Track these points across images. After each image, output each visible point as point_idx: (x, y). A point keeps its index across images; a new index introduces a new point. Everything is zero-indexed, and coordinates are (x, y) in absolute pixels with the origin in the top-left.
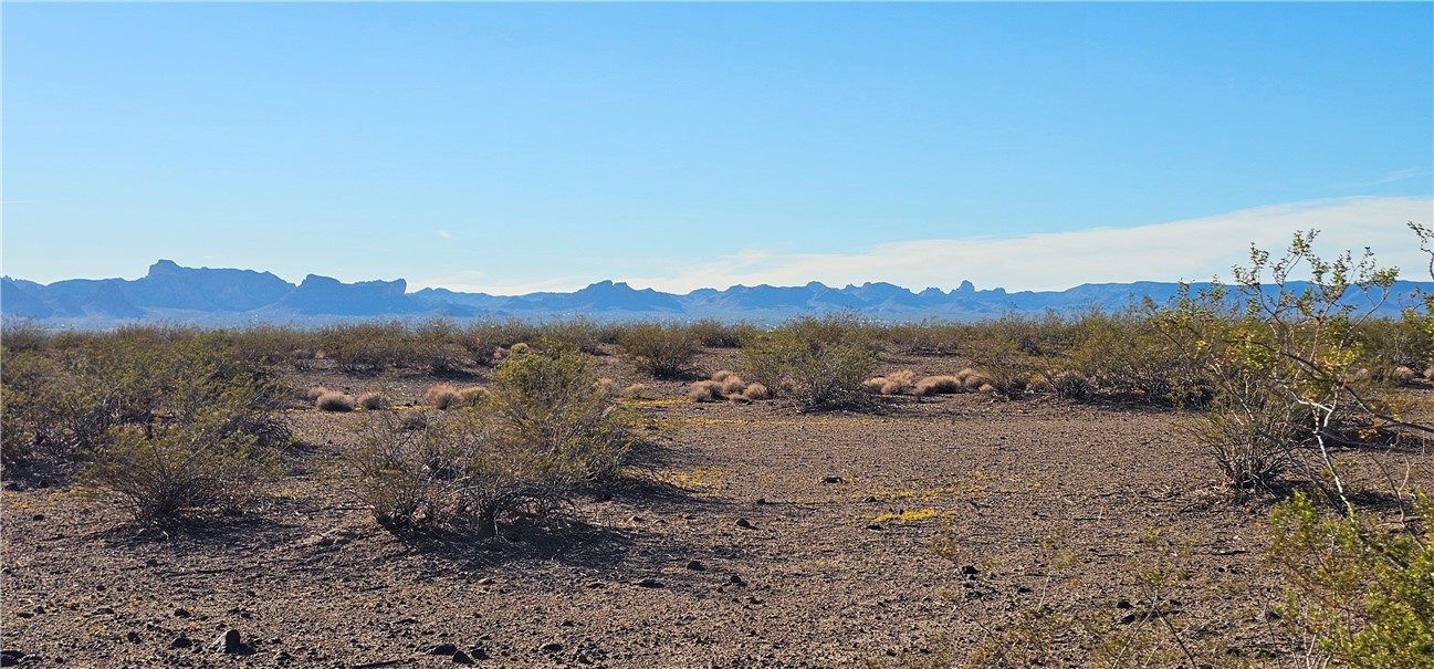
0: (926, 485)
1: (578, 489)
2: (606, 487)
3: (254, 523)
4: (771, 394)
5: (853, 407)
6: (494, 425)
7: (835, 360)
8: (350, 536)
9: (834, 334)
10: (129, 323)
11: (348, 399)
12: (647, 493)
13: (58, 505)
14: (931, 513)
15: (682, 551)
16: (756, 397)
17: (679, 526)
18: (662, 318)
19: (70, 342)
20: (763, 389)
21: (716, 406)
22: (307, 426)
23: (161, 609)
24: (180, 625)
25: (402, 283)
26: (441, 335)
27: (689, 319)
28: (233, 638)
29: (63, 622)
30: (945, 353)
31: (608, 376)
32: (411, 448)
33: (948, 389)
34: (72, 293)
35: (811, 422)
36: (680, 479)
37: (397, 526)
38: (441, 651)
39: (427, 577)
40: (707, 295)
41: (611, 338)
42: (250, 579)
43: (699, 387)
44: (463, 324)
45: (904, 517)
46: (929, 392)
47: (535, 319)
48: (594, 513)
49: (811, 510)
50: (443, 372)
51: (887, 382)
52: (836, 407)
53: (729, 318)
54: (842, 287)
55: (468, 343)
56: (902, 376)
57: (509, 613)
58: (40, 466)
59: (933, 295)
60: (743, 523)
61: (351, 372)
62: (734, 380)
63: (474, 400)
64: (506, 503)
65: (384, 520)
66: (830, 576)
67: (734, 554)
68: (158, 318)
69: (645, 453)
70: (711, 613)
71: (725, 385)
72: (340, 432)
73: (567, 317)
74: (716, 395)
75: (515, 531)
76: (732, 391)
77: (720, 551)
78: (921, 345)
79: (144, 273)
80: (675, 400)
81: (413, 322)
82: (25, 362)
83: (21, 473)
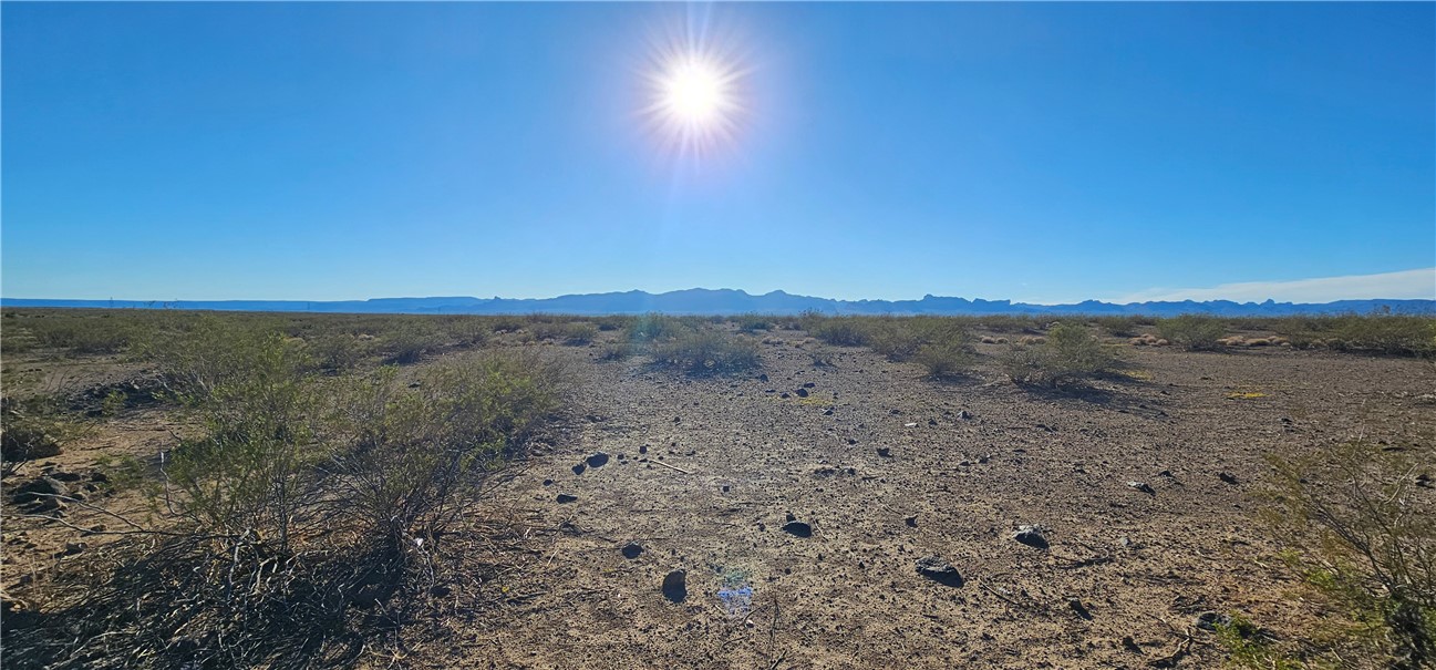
0: (1256, 383)
1: (1089, 375)
2: (1100, 375)
3: (967, 378)
4: (1169, 344)
5: (1212, 350)
6: (1052, 352)
7: (1204, 330)
8: (1001, 384)
9: (1201, 321)
10: (918, 313)
11: (993, 339)
12: (1118, 379)
13: (904, 368)
14: (1261, 395)
15: (1137, 401)
16: (1162, 344)
17: (1133, 391)
18: (1114, 313)
19: (901, 319)
20: (1166, 341)
21: (1143, 347)
22: (981, 348)
23: (939, 401)
24: (946, 408)
25: (1009, 301)
26: (1025, 319)
27: (1128, 315)
28: (964, 413)
29: (910, 403)
30: (1260, 329)
31: (1093, 335)
32: (1019, 356)
33: (1264, 344)
35: (1191, 355)
36: (1132, 374)
37: (1019, 383)
38: (1039, 426)
39: (1031, 400)
40: (1136, 305)
41: (1095, 321)
42: (967, 396)
43: (1135, 340)
44: (1034, 315)
45: (1247, 395)
46: (1252, 345)
47: (1062, 314)
48: (1097, 385)
49: (1196, 389)
50: (1027, 331)
51: (1229, 341)
52: (1204, 350)
53: (1147, 314)
54: (1202, 302)
55: (1036, 322)
56: (1238, 338)
57: (1064, 416)
58: (898, 356)
59: (1251, 305)
60: (1164, 392)
61: (993, 331)
62: (1153, 338)
63: (1038, 342)
64: (1060, 378)
65: (1013, 380)
66: (1209, 416)
67: (1161, 403)
68: (927, 312)
69: (1118, 364)
70: (1152, 425)
71: (1147, 339)
72: (992, 350)
73: (1074, 313)
74: (1143, 343)
75: (1064, 388)
76: (1150, 341)
77: (1153, 402)
78: (1247, 326)
80: (1124, 347)
81: (1014, 314)
82: (890, 325)
83: (892, 358)
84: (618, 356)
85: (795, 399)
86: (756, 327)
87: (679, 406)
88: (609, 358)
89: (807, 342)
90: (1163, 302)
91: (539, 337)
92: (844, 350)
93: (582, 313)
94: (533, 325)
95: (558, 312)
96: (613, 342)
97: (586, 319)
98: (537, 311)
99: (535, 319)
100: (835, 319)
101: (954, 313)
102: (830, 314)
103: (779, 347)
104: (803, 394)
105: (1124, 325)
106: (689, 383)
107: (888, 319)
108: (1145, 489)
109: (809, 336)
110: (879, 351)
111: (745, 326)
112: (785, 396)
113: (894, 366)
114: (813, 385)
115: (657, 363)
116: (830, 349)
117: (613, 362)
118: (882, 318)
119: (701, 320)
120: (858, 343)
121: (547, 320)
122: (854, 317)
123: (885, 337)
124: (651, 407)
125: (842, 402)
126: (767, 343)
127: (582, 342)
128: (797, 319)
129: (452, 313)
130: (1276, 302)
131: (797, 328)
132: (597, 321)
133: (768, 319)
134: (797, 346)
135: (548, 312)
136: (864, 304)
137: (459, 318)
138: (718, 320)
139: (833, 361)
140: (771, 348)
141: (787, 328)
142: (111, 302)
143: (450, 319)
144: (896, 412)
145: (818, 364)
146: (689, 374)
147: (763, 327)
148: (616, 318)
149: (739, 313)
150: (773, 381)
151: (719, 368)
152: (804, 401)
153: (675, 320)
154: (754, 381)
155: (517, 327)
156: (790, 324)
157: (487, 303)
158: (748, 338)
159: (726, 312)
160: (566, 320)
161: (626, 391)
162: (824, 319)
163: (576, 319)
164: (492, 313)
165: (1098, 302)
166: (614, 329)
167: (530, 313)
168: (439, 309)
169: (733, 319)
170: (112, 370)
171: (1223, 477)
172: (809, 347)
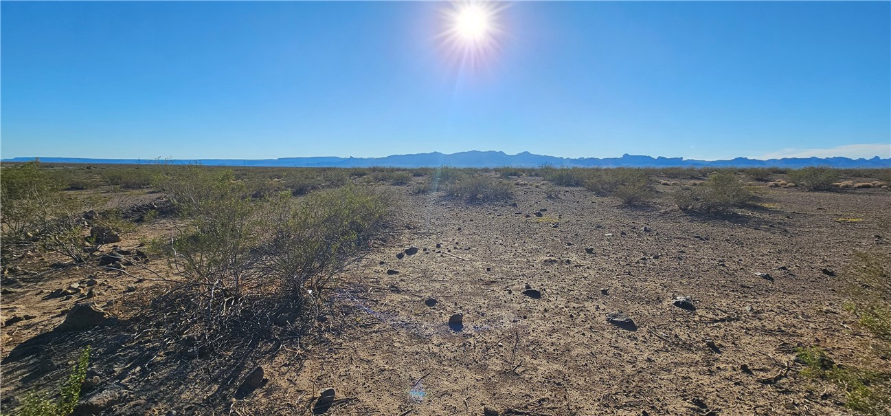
0: (858, 212)
1: (734, 205)
2: (743, 205)
3: (649, 206)
4: (796, 186)
5: (828, 190)
6: (708, 190)
7: (823, 177)
8: (672, 211)
9: (822, 170)
10: (618, 166)
11: (669, 183)
12: (755, 208)
13: (607, 200)
14: (861, 220)
15: (766, 223)
16: (790, 186)
17: (766, 216)
18: (757, 166)
19: (605, 170)
20: (793, 184)
21: (777, 188)
22: (660, 188)
23: (630, 221)
24: (633, 225)
25: (682, 158)
26: (692, 170)
27: (767, 167)
28: (645, 228)
29: (609, 221)
30: (866, 177)
31: (741, 180)
32: (687, 193)
33: (868, 187)
34: (606, 161)
35: (811, 194)
36: (766, 205)
37: (685, 210)
38: (696, 237)
39: (692, 221)
40: (775, 161)
41: (743, 171)
42: (648, 218)
43: (771, 183)
44: (699, 168)
45: (849, 220)
46: (859, 187)
47: (716, 167)
48: (740, 212)
49: (812, 216)
50: (693, 178)
51: (842, 184)
52: (821, 190)
53: (781, 167)
54: (824, 158)
55: (700, 172)
56: (849, 182)
57: (714, 231)
58: (603, 193)
59: (862, 161)
60: (788, 217)
61: (669, 177)
62: (784, 182)
63: (701, 184)
64: (714, 207)
65: (681, 208)
66: (819, 233)
67: (785, 224)
68: (624, 165)
69: (759, 200)
70: (777, 238)
71: (780, 183)
72: (667, 189)
73: (729, 166)
74: (777, 186)
75: (716, 214)
76: (782, 184)
77: (780, 223)
78: (856, 175)
79: (622, 156)
80: (762, 186)
81: (685, 167)
82: (598, 173)
83: (599, 194)
84: (424, 192)
85: (534, 218)
86: (511, 175)
87: (461, 222)
88: (419, 193)
89: (543, 184)
90: (795, 159)
91: (377, 179)
92: (567, 189)
93: (403, 166)
94: (373, 174)
95: (387, 165)
96: (421, 183)
97: (405, 170)
98: (375, 165)
99: (374, 170)
100: (562, 170)
101: (642, 166)
102: (558, 167)
103: (525, 187)
104: (539, 215)
105: (763, 174)
106: (467, 208)
107: (597, 170)
108: (767, 277)
109: (544, 180)
110: (591, 189)
111: (504, 174)
112: (528, 216)
113: (600, 199)
114: (546, 210)
115: (448, 196)
116: (558, 188)
117: (421, 196)
118: (593, 169)
119: (476, 170)
120: (577, 184)
121: (382, 170)
122: (574, 168)
123: (594, 180)
124: (444, 222)
125: (563, 221)
126: (517, 184)
127: (401, 184)
128: (537, 170)
129: (325, 166)
130: (881, 158)
131: (537, 175)
132: (411, 171)
133: (519, 170)
134: (537, 187)
135: (381, 165)
136: (581, 160)
137: (329, 169)
138: (486, 170)
139: (560, 195)
140: (520, 188)
141: (531, 175)
142: (139, 160)
143: (324, 170)
144: (599, 227)
145: (550, 197)
146: (468, 203)
147: (515, 175)
148: (423, 169)
149: (500, 166)
150: (520, 207)
151: (486, 199)
152: (540, 219)
153: (460, 170)
154: (508, 207)
155: (365, 174)
156: (531, 172)
157: (345, 160)
158: (506, 182)
159: (492, 166)
160: (393, 170)
161: (428, 211)
162: (555, 170)
163: (398, 170)
164: (348, 166)
165: (746, 159)
166: (422, 175)
167: (371, 166)
168: (318, 164)
169: (496, 170)
170: (143, 197)
171: (825, 271)
172: (544, 187)
